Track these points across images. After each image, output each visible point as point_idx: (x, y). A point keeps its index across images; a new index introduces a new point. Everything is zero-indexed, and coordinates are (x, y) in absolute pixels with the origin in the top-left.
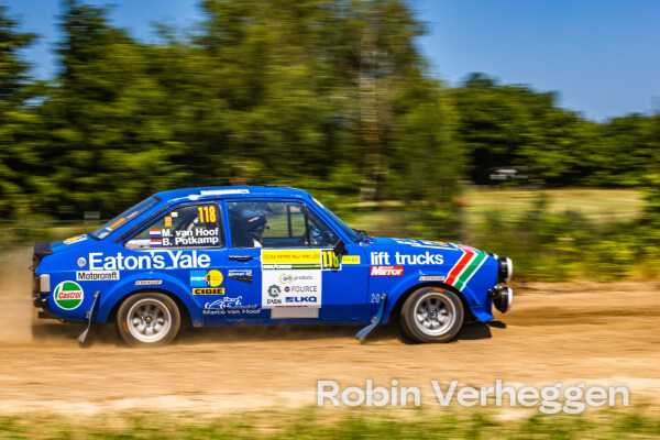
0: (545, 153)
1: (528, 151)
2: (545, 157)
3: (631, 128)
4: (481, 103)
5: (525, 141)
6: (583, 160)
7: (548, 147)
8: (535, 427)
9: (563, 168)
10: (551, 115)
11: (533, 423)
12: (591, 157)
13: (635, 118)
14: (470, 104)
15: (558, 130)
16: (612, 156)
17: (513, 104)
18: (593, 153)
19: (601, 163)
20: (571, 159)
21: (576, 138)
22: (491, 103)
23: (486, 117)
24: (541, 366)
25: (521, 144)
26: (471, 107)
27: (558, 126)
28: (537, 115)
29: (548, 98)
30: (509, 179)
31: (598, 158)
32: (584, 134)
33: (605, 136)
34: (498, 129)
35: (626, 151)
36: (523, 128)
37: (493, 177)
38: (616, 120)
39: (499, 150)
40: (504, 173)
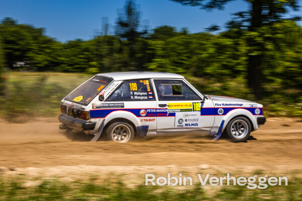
0: (38, 56)
1: (30, 54)
2: (38, 57)
3: (77, 46)
4: (10, 32)
5: (29, 50)
6: (56, 59)
7: (40, 53)
8: (43, 190)
9: (46, 63)
10: (41, 39)
11: (41, 188)
12: (59, 58)
13: (79, 41)
14: (5, 32)
15: (45, 45)
16: (68, 58)
17: (24, 33)
18: (60, 56)
19: (63, 61)
20: (50, 59)
21: (52, 49)
22: (14, 32)
23: (12, 38)
24: (44, 159)
25: (28, 51)
26: (5, 34)
27: (45, 43)
28: (35, 38)
29: (40, 31)
30: (21, 67)
31: (63, 59)
32: (56, 48)
33: (66, 49)
34: (17, 44)
35: (75, 56)
36: (29, 44)
37: (14, 65)
38: (70, 41)
39: (17, 53)
40: (20, 64)
